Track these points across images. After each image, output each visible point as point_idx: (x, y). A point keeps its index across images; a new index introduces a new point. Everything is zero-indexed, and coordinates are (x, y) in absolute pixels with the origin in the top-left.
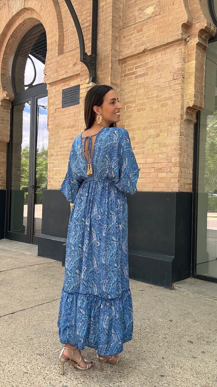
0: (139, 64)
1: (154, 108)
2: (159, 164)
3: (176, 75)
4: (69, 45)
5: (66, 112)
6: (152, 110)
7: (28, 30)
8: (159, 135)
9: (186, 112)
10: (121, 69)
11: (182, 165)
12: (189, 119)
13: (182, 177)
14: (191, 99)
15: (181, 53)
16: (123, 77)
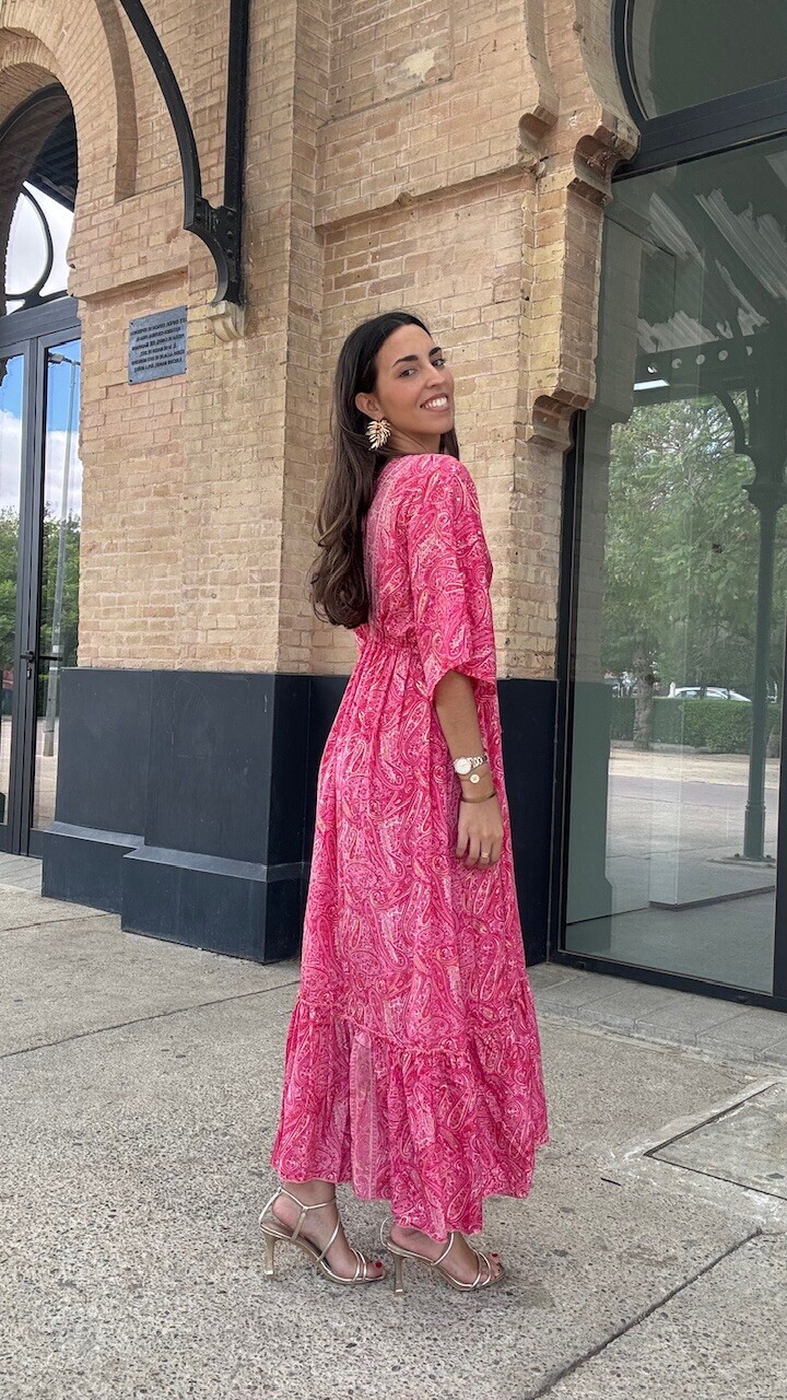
0: (386, 245)
3: (502, 287)
4: (154, 167)
5: (144, 400)
7: (16, 103)
9: (535, 413)
10: (325, 260)
11: (519, 591)
12: (544, 435)
13: (518, 629)
14: (549, 372)
15: (518, 213)
16: (334, 287)
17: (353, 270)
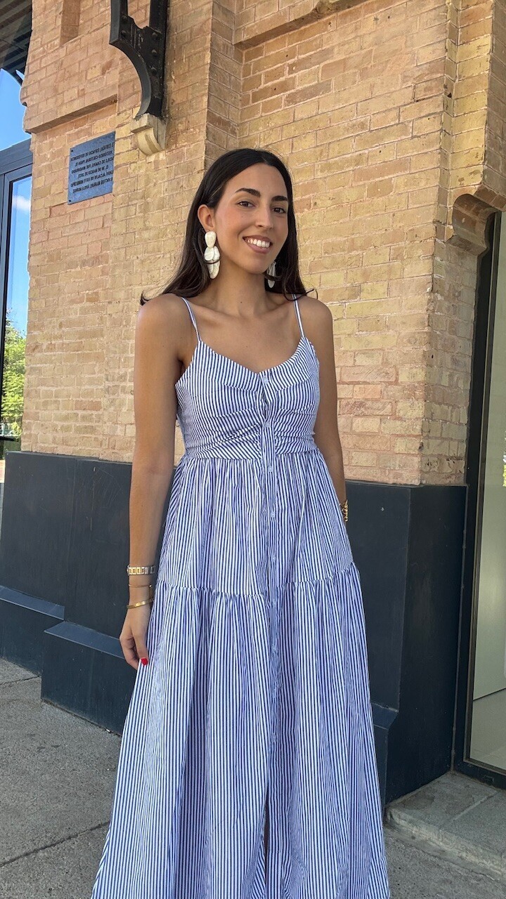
0: (303, 56)
1: (345, 201)
2: (357, 387)
3: (424, 85)
5: (80, 217)
6: (339, 204)
8: (361, 291)
9: (455, 212)
10: (244, 76)
11: (434, 393)
12: (462, 236)
13: (431, 435)
14: (473, 169)
15: (441, 12)
16: (251, 101)
17: (269, 84)
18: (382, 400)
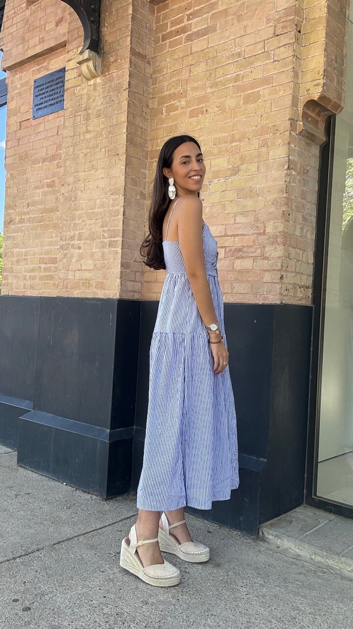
1: (227, 108)
2: (237, 239)
3: (282, 24)
5: (41, 128)
6: (223, 110)
8: (239, 170)
9: (304, 114)
10: (156, 24)
11: (290, 240)
12: (309, 130)
13: (288, 269)
14: (316, 82)
16: (161, 41)
17: (174, 28)
18: (254, 247)
